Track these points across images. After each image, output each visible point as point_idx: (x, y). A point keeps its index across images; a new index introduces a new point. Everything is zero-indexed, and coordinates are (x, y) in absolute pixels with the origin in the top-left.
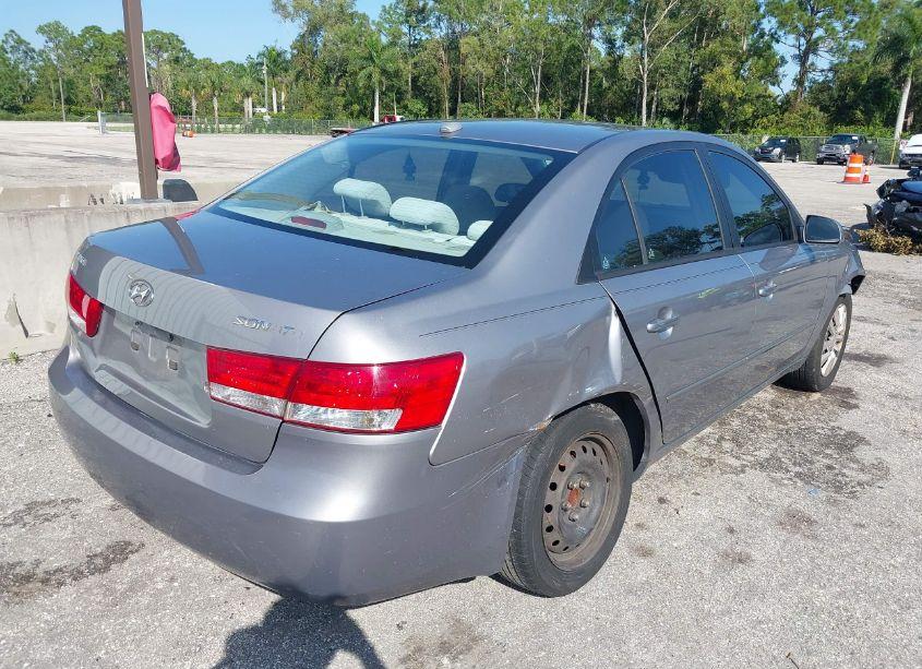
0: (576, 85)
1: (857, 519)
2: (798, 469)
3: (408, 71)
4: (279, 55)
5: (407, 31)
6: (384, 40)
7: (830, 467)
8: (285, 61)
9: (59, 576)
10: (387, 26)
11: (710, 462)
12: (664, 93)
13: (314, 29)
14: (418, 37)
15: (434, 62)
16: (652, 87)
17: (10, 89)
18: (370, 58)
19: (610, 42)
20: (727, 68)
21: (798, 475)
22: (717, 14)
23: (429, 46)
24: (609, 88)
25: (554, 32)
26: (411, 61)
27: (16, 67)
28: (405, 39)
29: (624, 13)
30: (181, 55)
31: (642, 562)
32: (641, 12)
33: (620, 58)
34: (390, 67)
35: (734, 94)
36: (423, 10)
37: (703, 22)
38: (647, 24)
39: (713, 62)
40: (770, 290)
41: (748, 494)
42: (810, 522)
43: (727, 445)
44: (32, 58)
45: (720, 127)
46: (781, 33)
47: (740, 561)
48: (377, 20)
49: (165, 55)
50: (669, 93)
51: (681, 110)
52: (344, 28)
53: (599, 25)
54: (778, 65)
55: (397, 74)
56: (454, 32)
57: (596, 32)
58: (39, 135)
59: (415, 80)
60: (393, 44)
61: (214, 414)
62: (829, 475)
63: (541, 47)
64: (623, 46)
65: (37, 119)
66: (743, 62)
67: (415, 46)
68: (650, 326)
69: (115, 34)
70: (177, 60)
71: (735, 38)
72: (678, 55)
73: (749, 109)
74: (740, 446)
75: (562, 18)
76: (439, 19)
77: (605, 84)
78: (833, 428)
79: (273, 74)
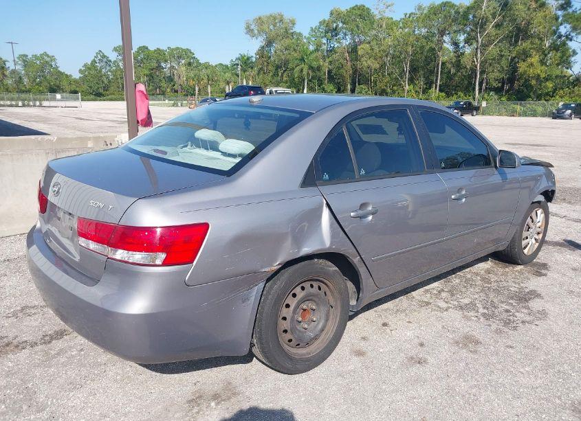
0: (432, 72)
1: (510, 343)
2: (486, 311)
3: (326, 67)
4: (248, 59)
5: (326, 42)
6: (312, 48)
7: (507, 311)
8: (252, 62)
9: (24, 345)
10: (313, 39)
11: (428, 304)
12: (492, 76)
13: (269, 43)
14: (332, 45)
15: (341, 61)
16: (482, 72)
17: (97, 83)
18: (302, 60)
19: (456, 44)
20: (535, 59)
21: (484, 315)
22: (529, 23)
23: (339, 51)
24: (455, 74)
25: (418, 40)
26: (327, 60)
27: (100, 71)
28: (324, 47)
29: (465, 25)
30: (192, 61)
31: (355, 359)
32: (476, 25)
33: (463, 54)
34: (315, 64)
35: (539, 75)
36: (335, 29)
37: (519, 30)
38: (480, 32)
39: (525, 55)
40: (463, 196)
41: (444, 324)
42: (477, 342)
43: (444, 295)
44: (110, 65)
45: (530, 97)
46: (573, 34)
47: (419, 363)
48: (308, 36)
49: (183, 62)
50: (494, 75)
51: (503, 86)
52: (287, 42)
53: (449, 34)
54: (570, 56)
55: (319, 69)
56: (354, 42)
57: (446, 38)
58: (110, 109)
59: (330, 72)
60: (317, 50)
61: (81, 254)
62: (505, 315)
63: (410, 50)
64: (464, 47)
65: (111, 100)
66: (546, 55)
67: (331, 51)
68: (352, 214)
69: (155, 51)
70: (190, 64)
71: (541, 39)
72: (501, 51)
73: (550, 85)
74: (452, 295)
75: (424, 31)
76: (345, 35)
77: (453, 71)
78: (522, 287)
79: (244, 71)
